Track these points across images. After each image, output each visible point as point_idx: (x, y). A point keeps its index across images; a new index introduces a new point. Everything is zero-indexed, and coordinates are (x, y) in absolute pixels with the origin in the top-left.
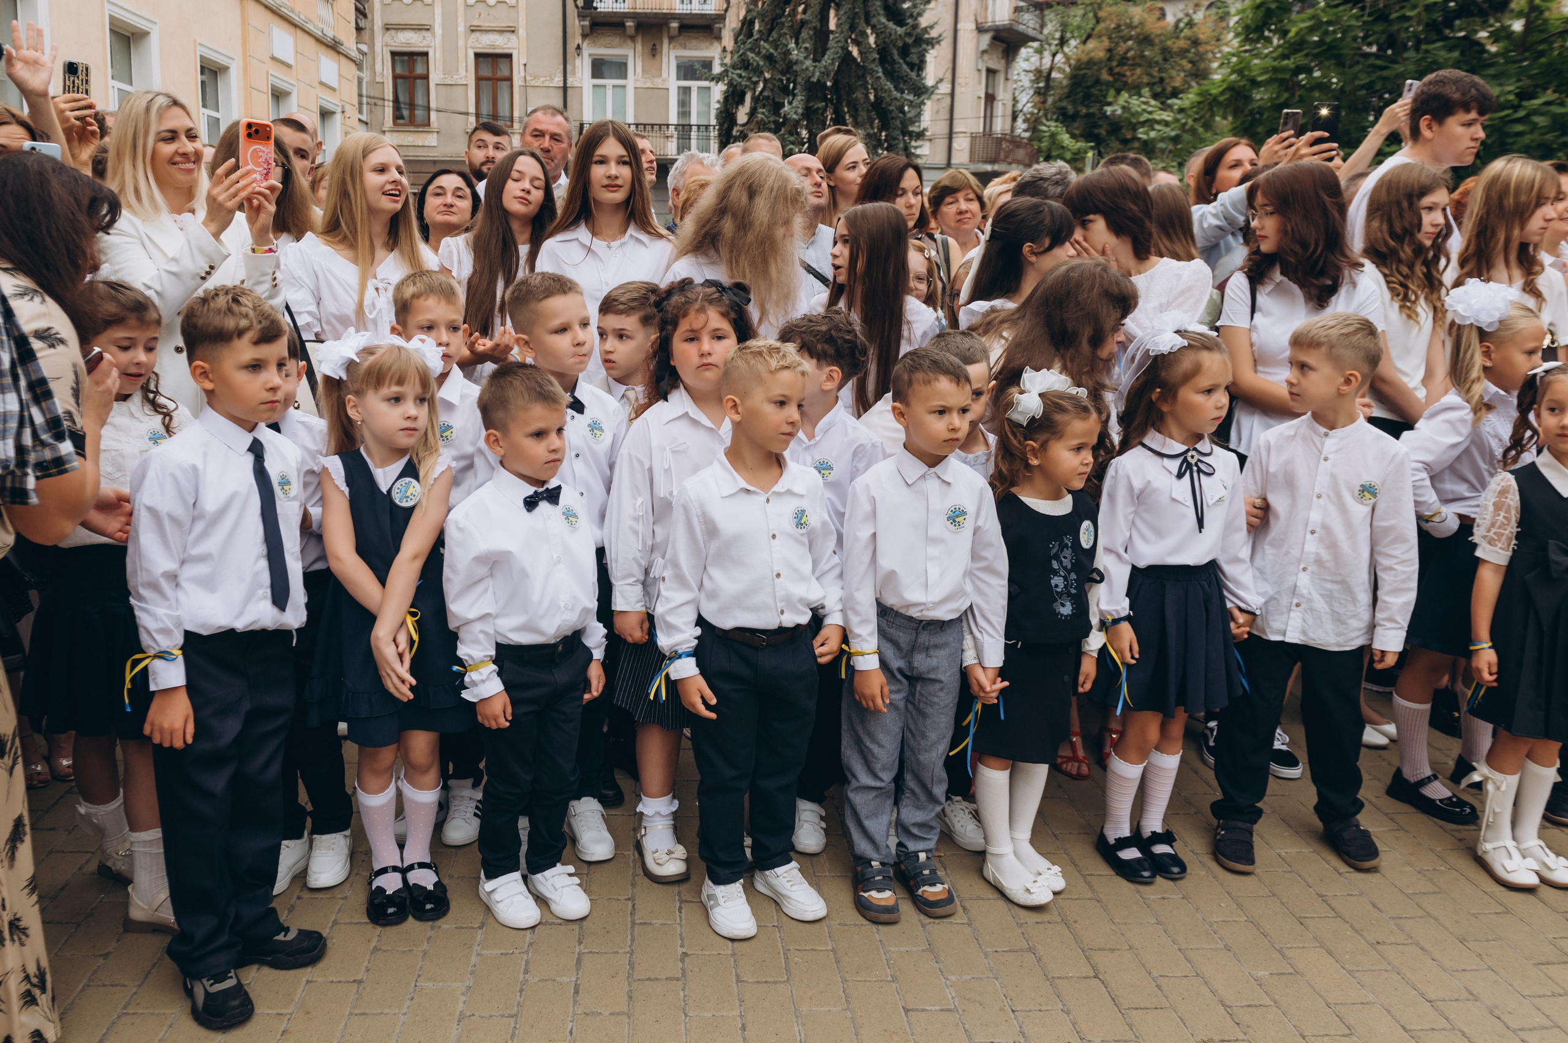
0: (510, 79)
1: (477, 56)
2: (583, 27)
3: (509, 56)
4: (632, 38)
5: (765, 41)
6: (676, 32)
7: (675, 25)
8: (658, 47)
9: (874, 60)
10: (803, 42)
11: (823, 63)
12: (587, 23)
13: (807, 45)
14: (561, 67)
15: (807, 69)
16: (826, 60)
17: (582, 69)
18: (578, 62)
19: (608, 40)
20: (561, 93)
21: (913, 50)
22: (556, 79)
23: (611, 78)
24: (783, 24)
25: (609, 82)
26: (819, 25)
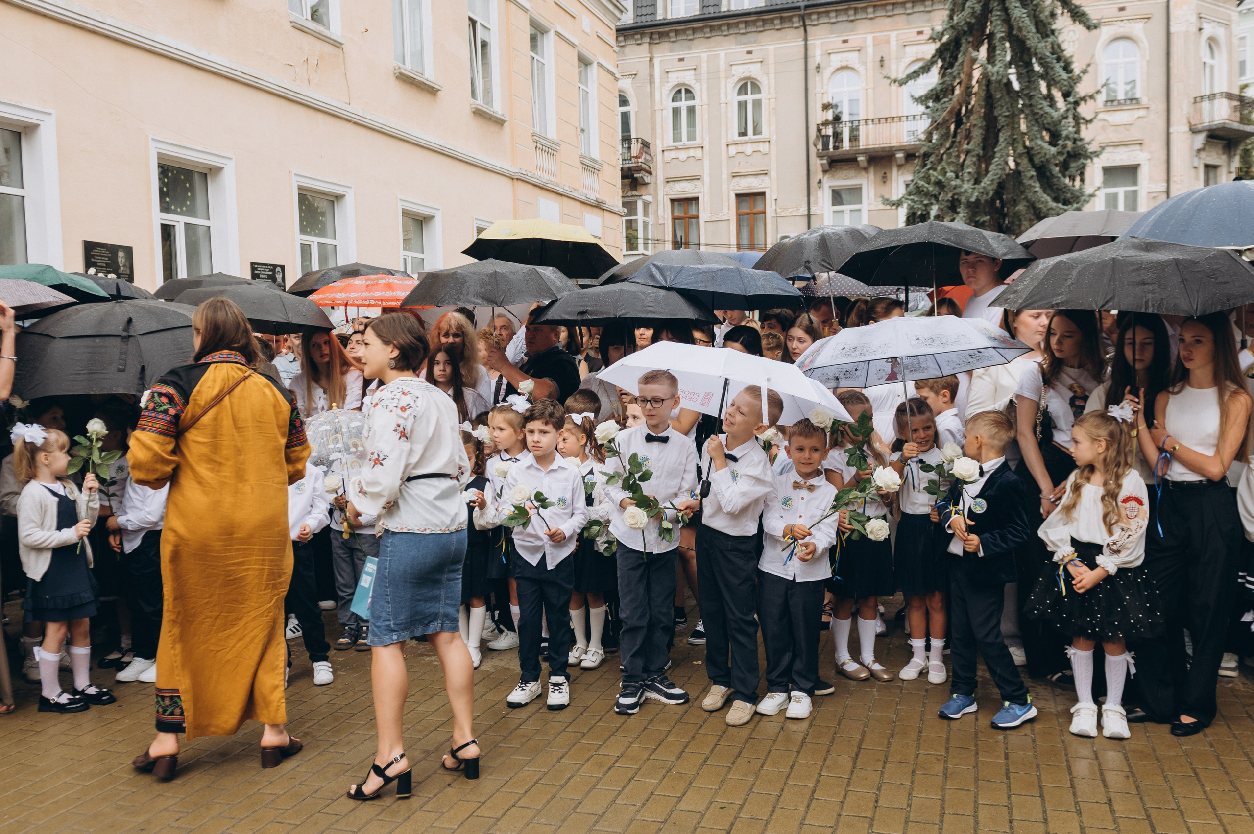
0: (764, 213)
1: (738, 196)
2: (822, 165)
3: (763, 194)
4: (866, 169)
5: (935, 170)
6: (903, 161)
7: (900, 155)
8: (888, 175)
9: (1032, 177)
10: (967, 168)
11: (982, 184)
12: (825, 161)
13: (970, 170)
14: (806, 199)
15: (965, 191)
16: (986, 181)
17: (823, 199)
18: (820, 193)
19: (845, 173)
20: (805, 220)
21: (1073, 165)
22: (802, 209)
23: (850, 203)
24: (950, 154)
25: (846, 208)
26: (981, 152)
